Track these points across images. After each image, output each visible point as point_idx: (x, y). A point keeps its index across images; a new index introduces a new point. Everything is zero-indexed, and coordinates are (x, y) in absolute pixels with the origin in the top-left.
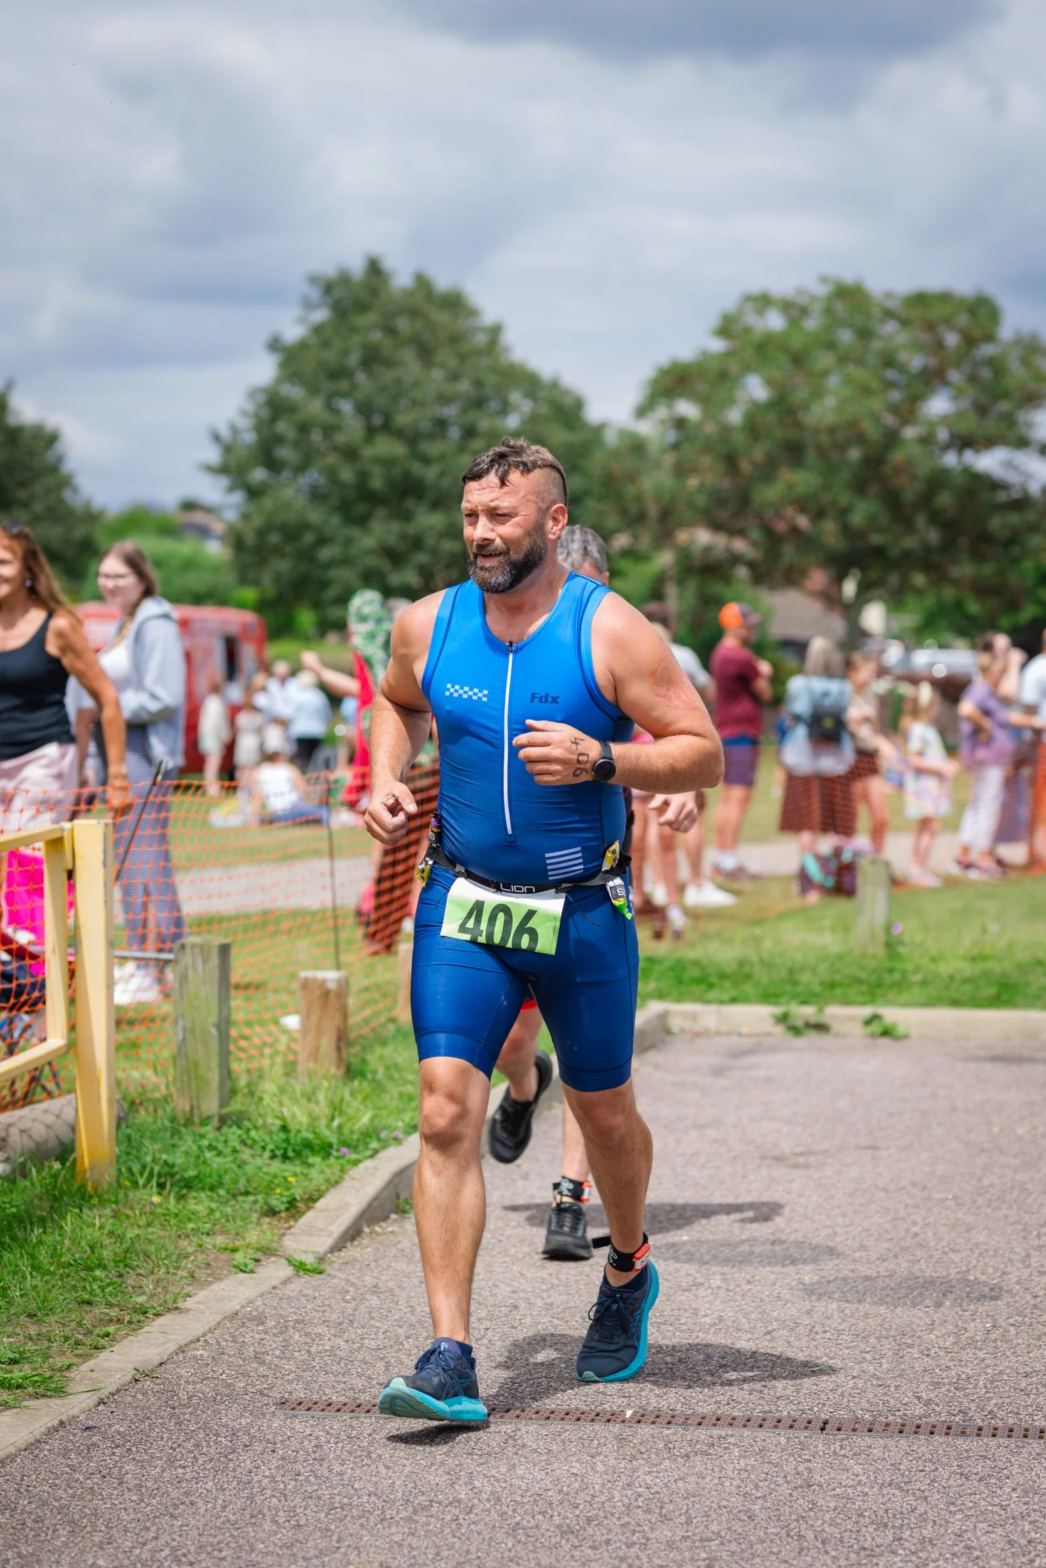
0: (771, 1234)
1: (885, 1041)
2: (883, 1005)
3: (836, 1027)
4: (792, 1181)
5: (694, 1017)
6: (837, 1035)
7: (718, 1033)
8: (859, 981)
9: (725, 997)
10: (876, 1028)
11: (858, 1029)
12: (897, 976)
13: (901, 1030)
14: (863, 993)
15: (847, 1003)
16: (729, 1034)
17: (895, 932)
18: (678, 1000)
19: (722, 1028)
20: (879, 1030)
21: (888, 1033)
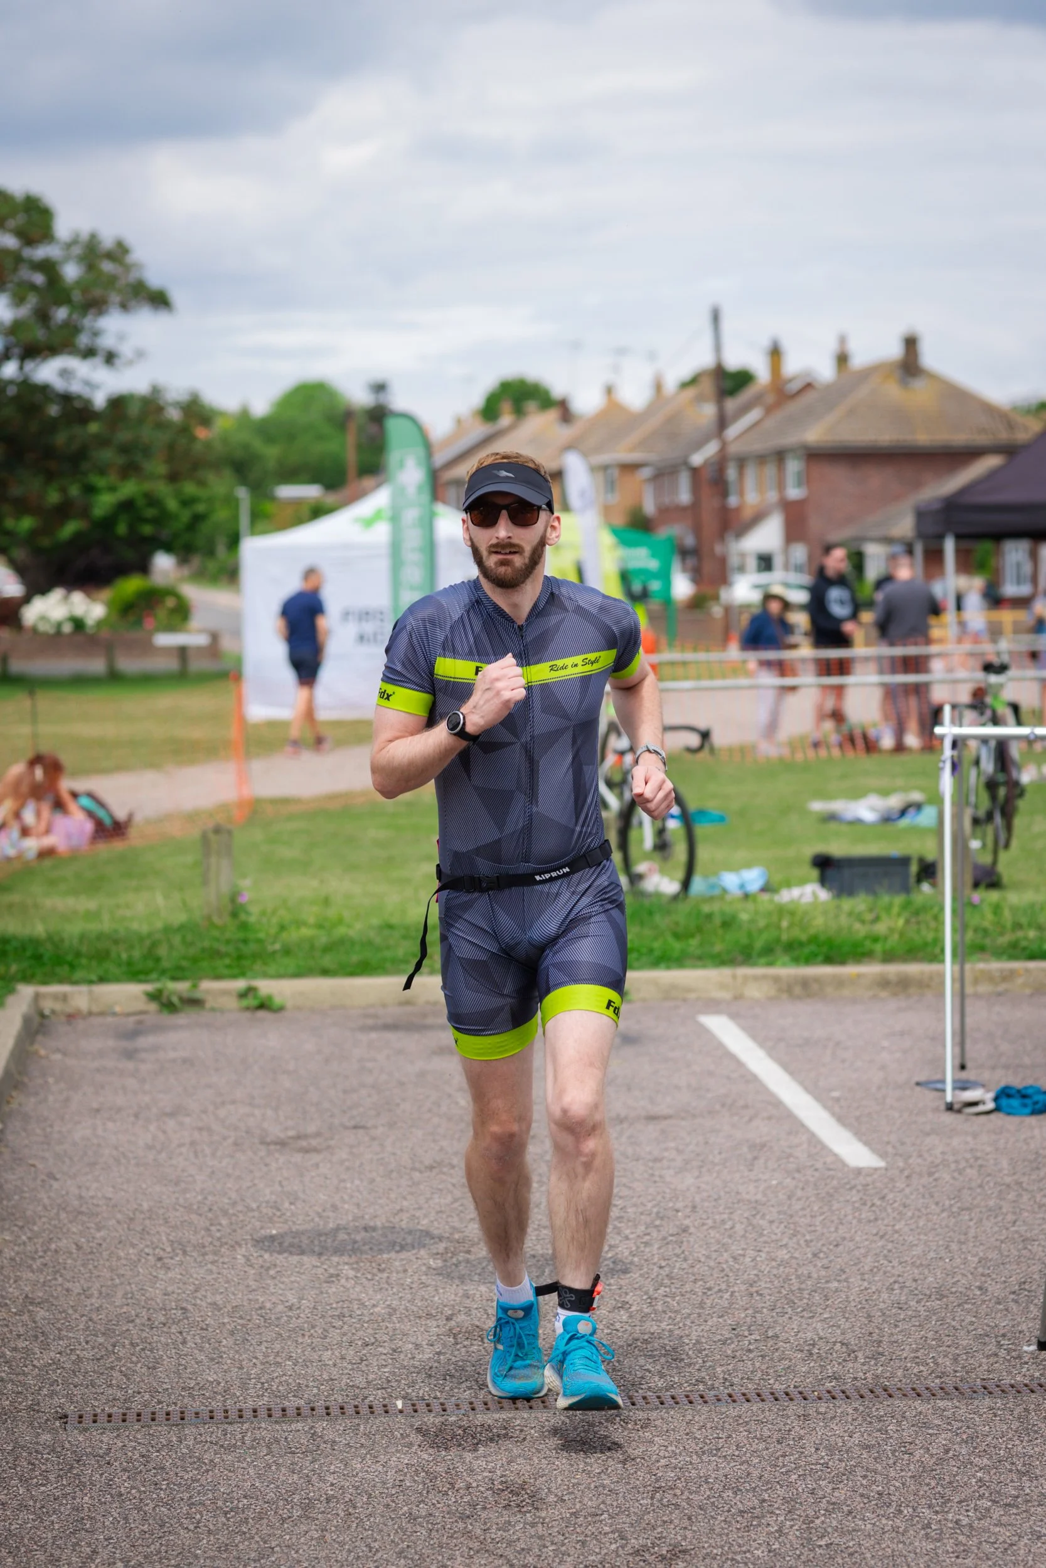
0: (353, 1220)
1: (261, 1014)
2: (254, 977)
3: (210, 1002)
4: (317, 1166)
5: (65, 998)
6: (213, 1010)
7: (90, 1014)
8: (216, 954)
9: (94, 977)
10: (251, 1001)
11: (233, 1003)
12: (253, 947)
13: (278, 1001)
14: (228, 967)
15: (218, 977)
16: (102, 1014)
17: (240, 900)
18: (45, 983)
19: (95, 1009)
20: (255, 1003)
21: (264, 1005)
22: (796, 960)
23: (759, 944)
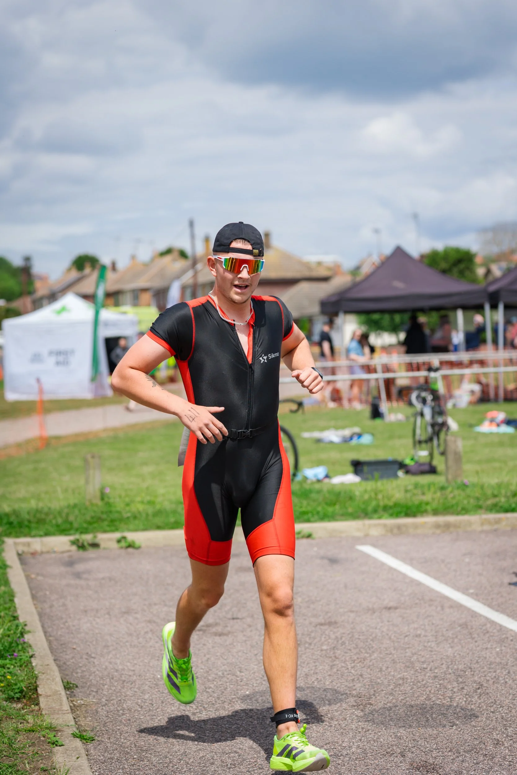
1: (130, 550)
2: (123, 531)
3: (103, 545)
5: (29, 544)
6: (103, 549)
7: (42, 553)
8: (100, 520)
9: (42, 533)
10: (123, 544)
11: (115, 545)
12: (116, 515)
13: (137, 544)
15: (105, 532)
16: (48, 552)
17: (105, 492)
19: (44, 550)
20: (127, 544)
21: (131, 546)
22: (392, 515)
23: (370, 509)
